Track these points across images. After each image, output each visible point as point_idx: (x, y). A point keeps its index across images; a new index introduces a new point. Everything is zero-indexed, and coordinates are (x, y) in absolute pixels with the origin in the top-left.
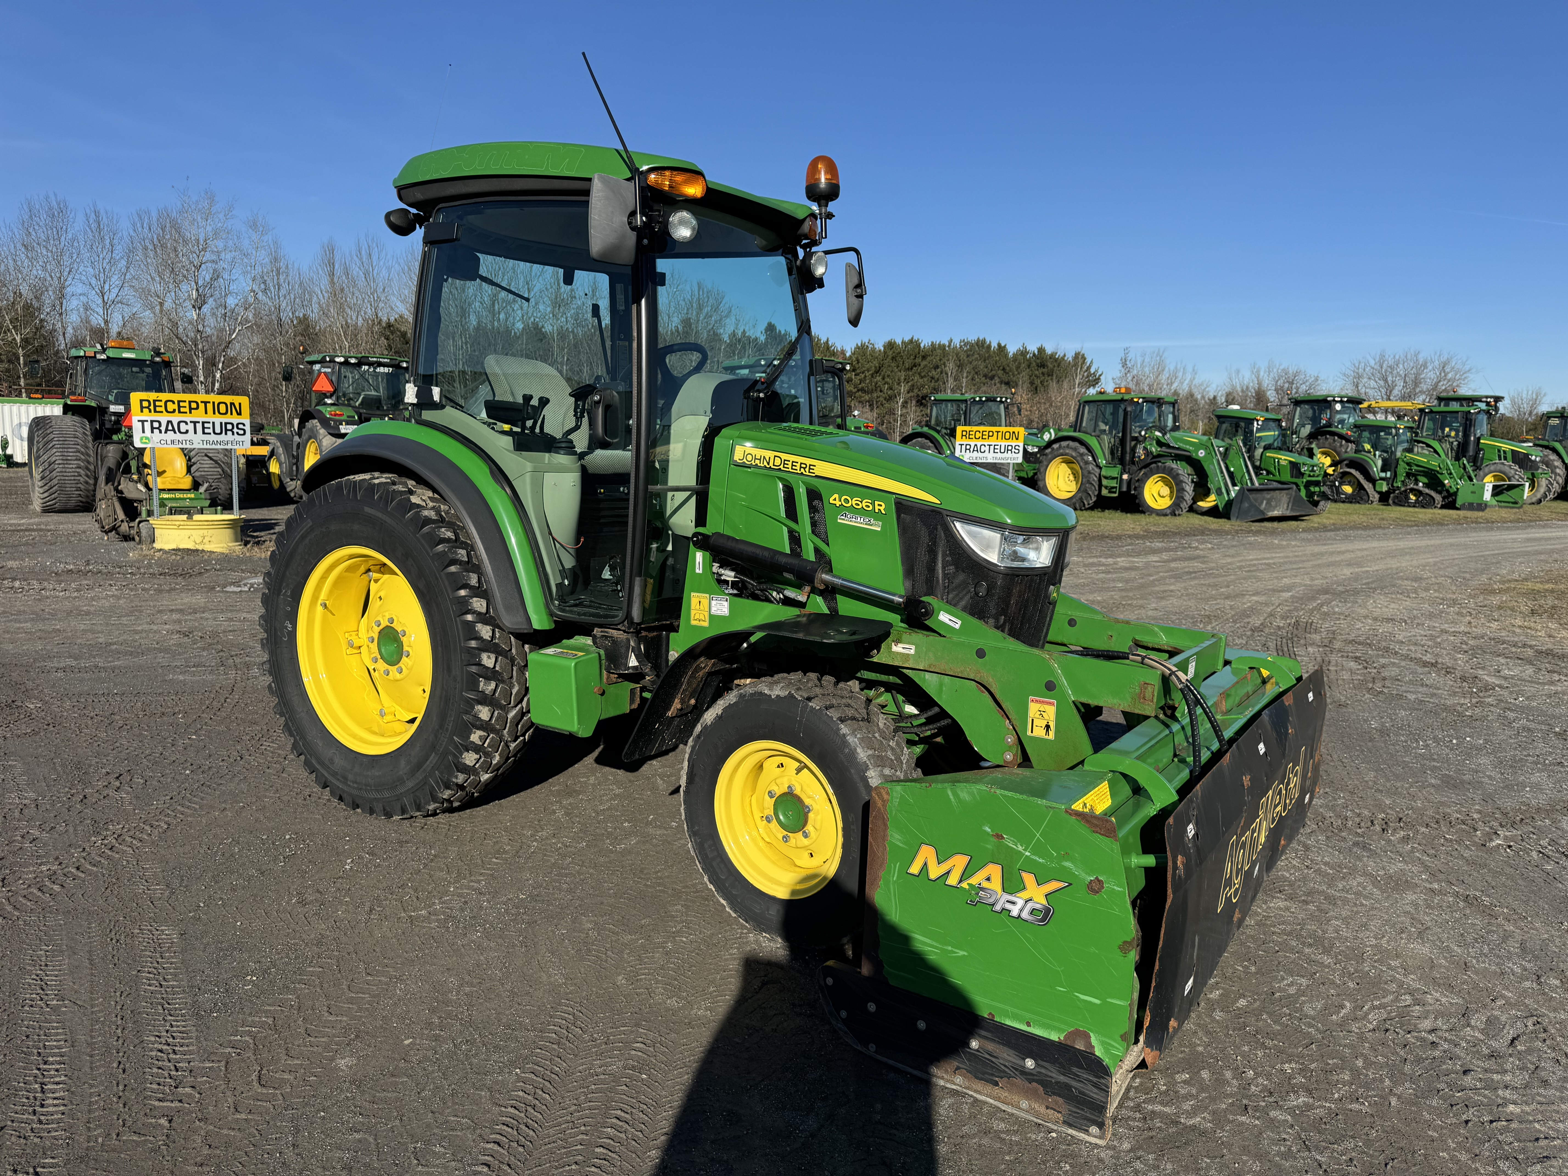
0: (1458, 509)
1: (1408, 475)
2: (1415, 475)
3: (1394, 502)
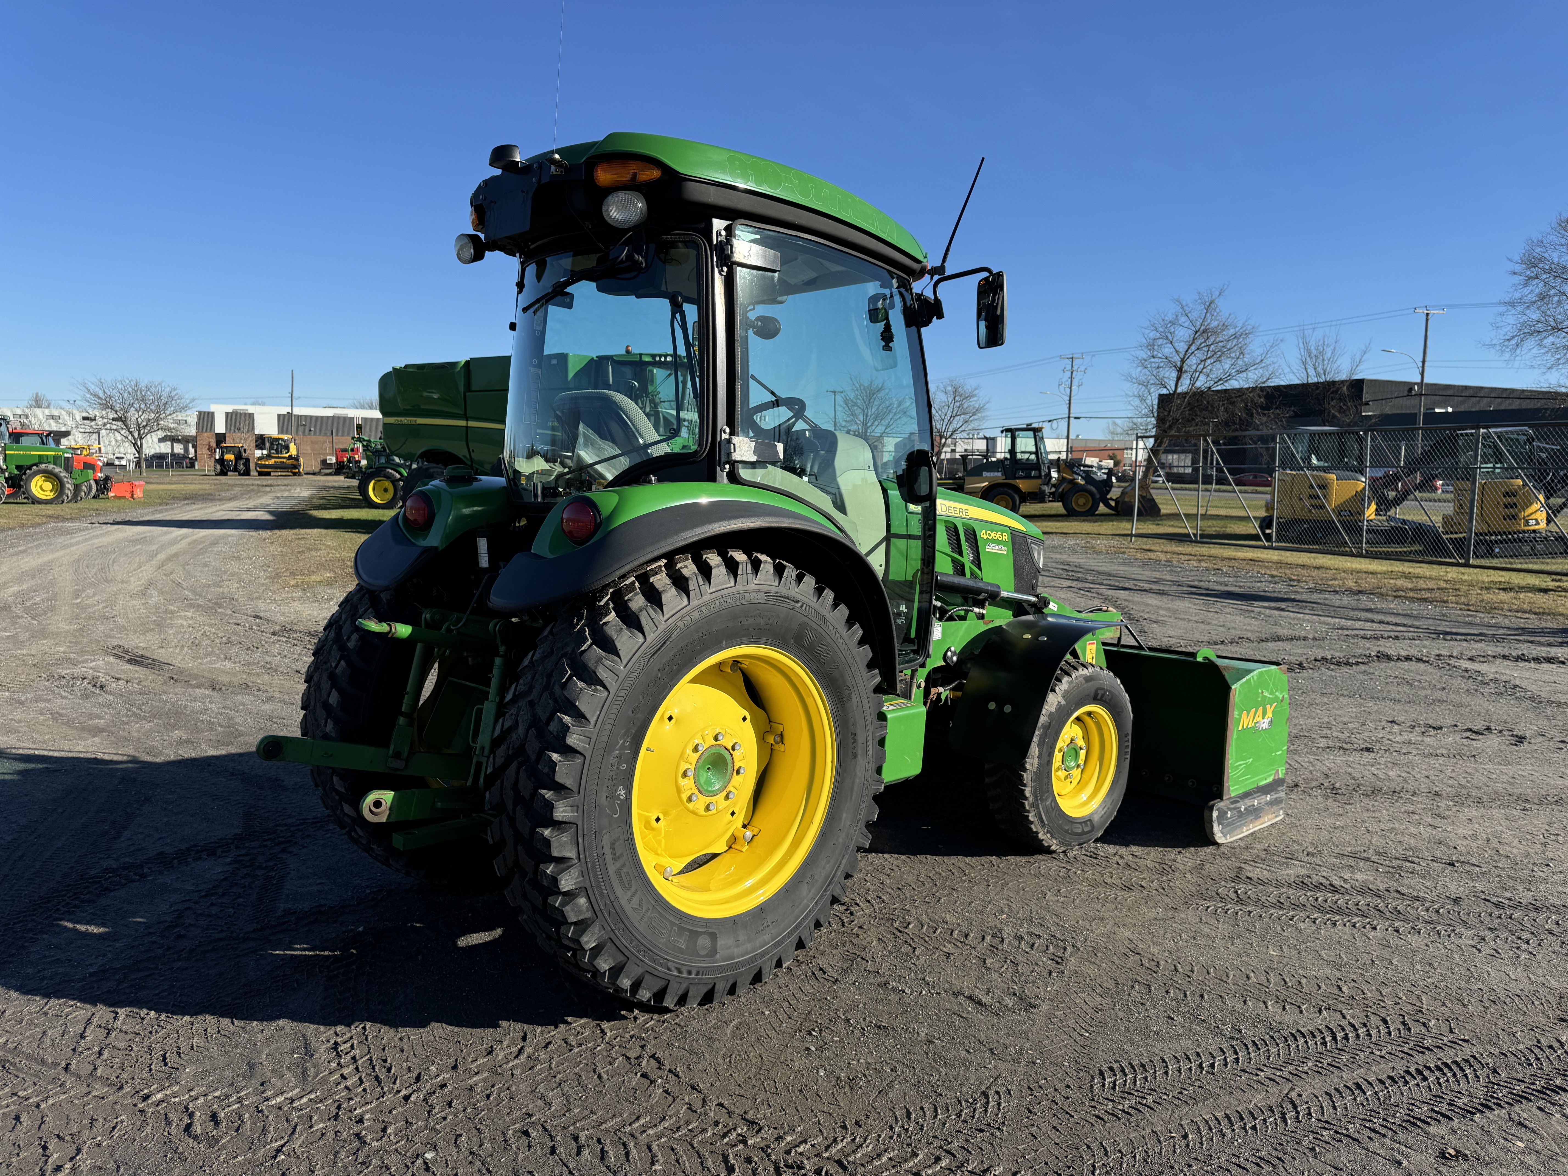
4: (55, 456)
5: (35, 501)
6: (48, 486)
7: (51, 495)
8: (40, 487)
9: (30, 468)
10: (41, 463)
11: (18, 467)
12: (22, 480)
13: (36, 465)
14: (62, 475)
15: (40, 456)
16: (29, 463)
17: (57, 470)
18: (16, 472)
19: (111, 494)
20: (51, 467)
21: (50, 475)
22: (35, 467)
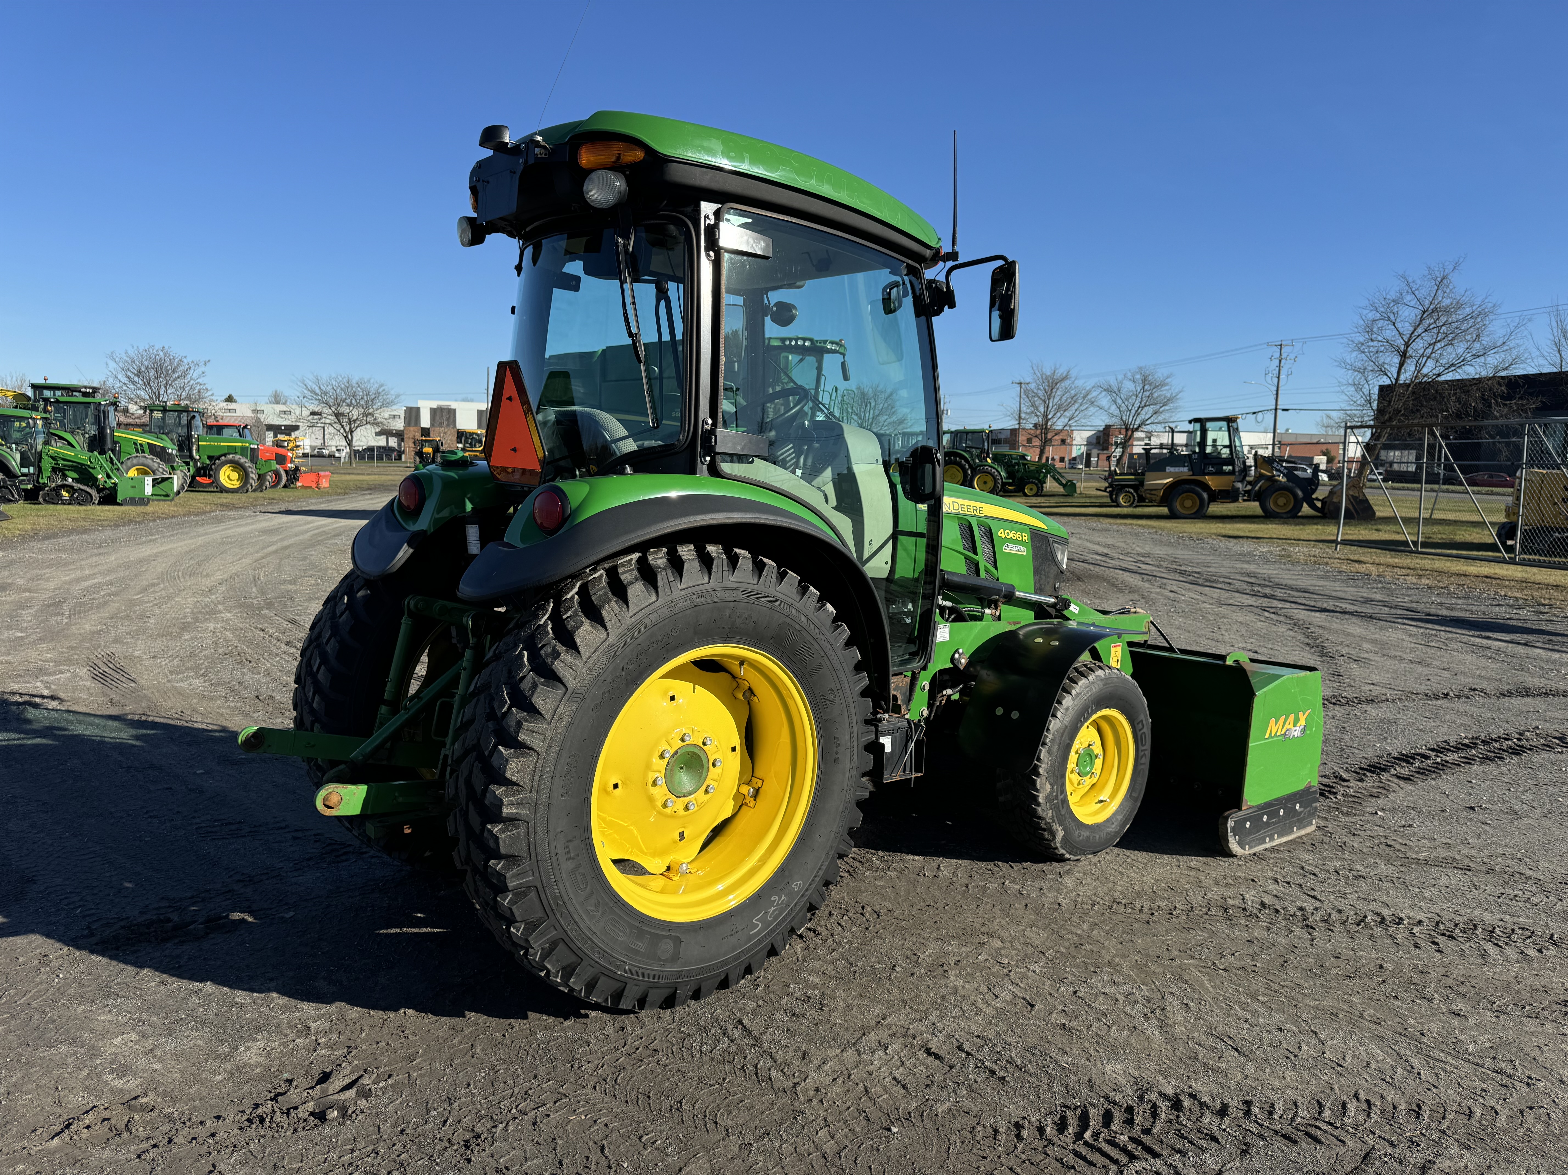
0: (119, 504)
1: (54, 470)
2: (60, 470)
3: (45, 500)
4: (242, 447)
5: (223, 490)
6: (235, 476)
7: (236, 484)
8: (228, 477)
9: (219, 458)
10: (229, 454)
11: (210, 458)
12: (212, 469)
13: (225, 455)
14: (247, 465)
15: (229, 446)
16: (217, 454)
17: (243, 460)
18: (208, 462)
19: (299, 484)
20: (237, 457)
21: (237, 466)
22: (223, 458)
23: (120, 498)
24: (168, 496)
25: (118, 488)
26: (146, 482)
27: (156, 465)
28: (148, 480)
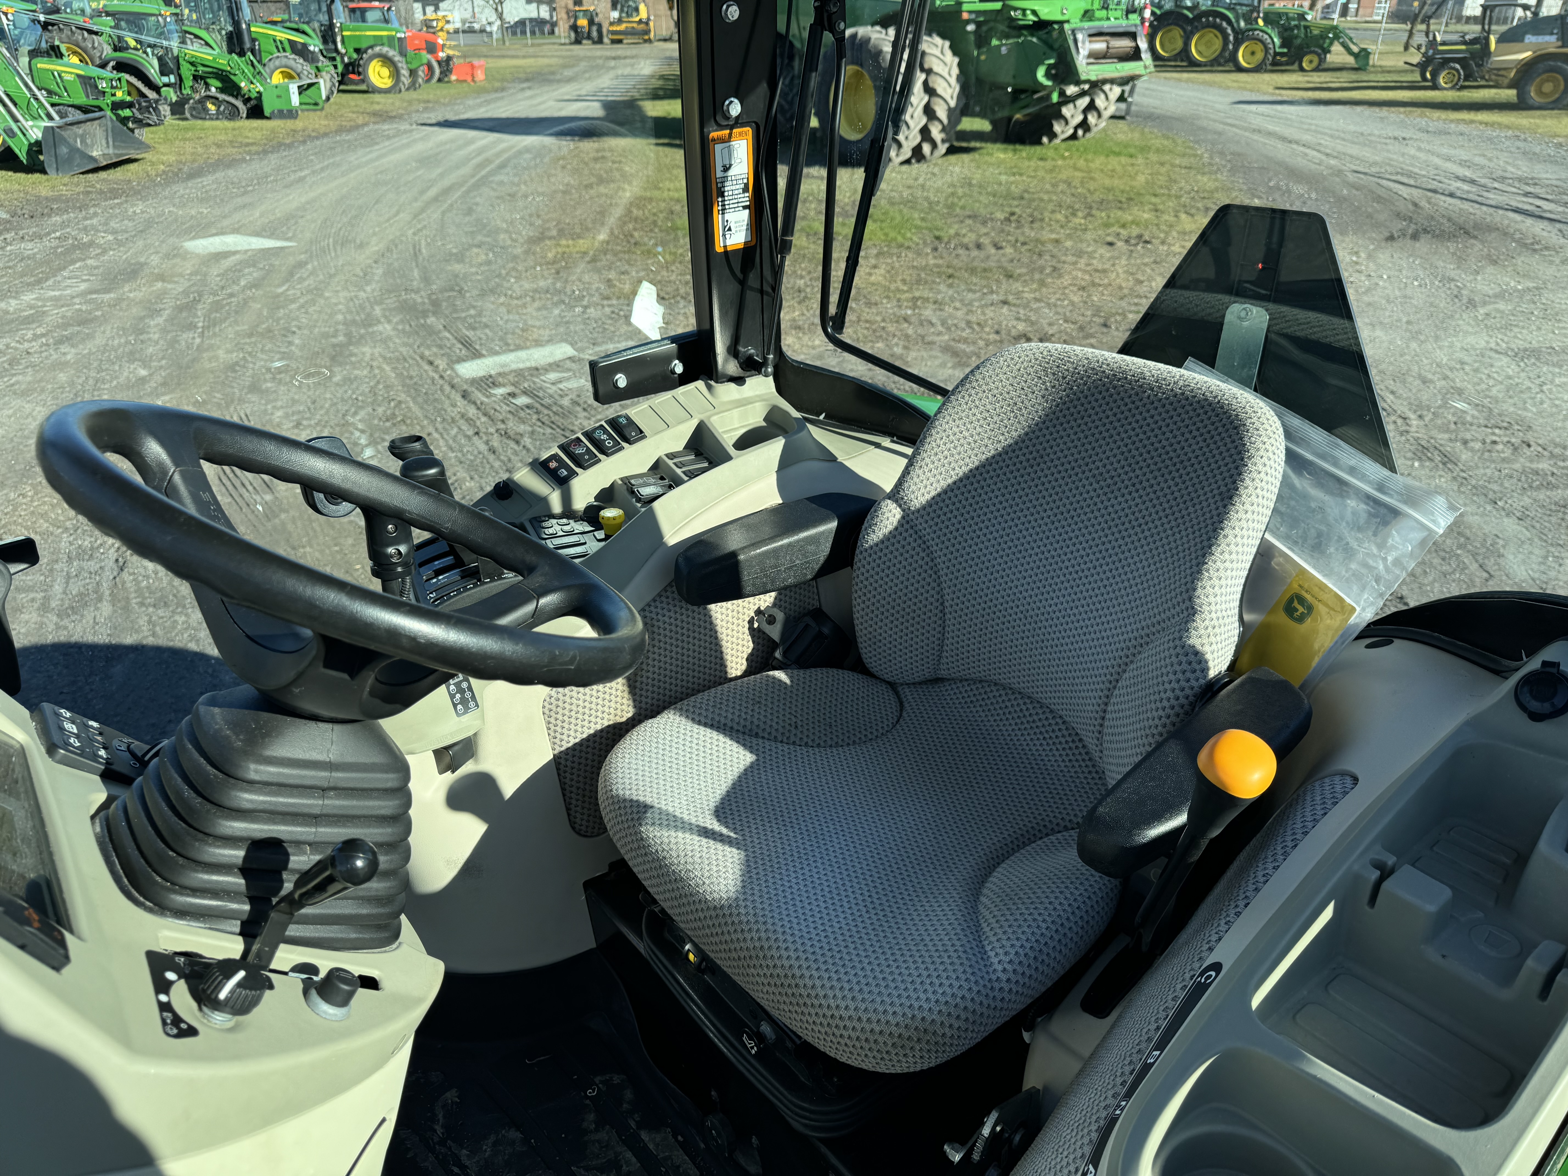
0: (267, 118)
1: (196, 78)
2: (202, 78)
3: (192, 115)
5: (375, 90)
6: (385, 72)
7: (388, 83)
8: (378, 74)
9: (366, 51)
10: (376, 45)
11: (357, 51)
12: (359, 65)
13: (371, 47)
14: (396, 59)
15: (375, 36)
16: (363, 46)
17: (391, 53)
18: (355, 56)
19: (453, 77)
22: (370, 50)
23: (267, 112)
24: (316, 104)
25: (264, 98)
26: (291, 91)
27: (300, 67)
28: (293, 88)
